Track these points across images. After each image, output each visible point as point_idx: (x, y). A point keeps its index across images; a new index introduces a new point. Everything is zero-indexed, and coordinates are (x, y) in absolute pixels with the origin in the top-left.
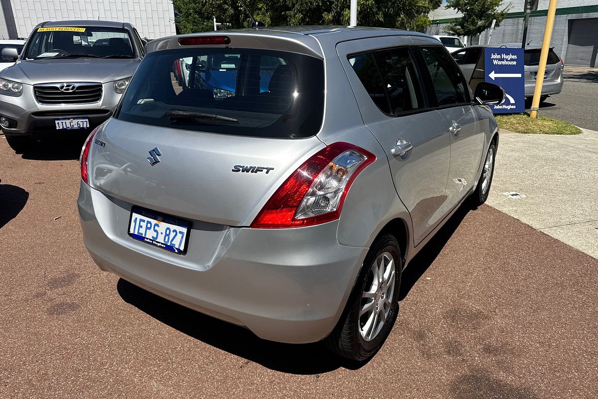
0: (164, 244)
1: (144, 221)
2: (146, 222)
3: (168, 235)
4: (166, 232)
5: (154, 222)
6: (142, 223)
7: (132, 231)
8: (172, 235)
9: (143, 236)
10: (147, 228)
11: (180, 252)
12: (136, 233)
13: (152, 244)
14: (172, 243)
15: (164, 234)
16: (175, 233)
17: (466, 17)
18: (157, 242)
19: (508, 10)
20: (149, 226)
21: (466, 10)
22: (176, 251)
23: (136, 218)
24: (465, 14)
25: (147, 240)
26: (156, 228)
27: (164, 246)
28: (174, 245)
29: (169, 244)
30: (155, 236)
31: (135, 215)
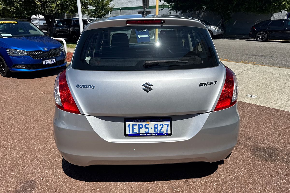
0: (155, 134)
1: (136, 125)
2: (138, 125)
3: (157, 128)
4: (155, 126)
5: (144, 124)
6: (134, 126)
7: (127, 133)
8: (160, 127)
9: (138, 133)
10: (139, 128)
11: (168, 135)
12: (131, 133)
13: (146, 136)
14: (161, 131)
15: (154, 128)
16: (161, 126)
17: (96, 10)
18: (149, 134)
19: (114, 7)
20: (141, 126)
21: (96, 6)
22: (166, 135)
23: (129, 125)
24: (95, 8)
25: (142, 135)
26: (147, 126)
27: (156, 134)
28: (163, 132)
29: (159, 132)
30: (147, 131)
31: (127, 124)
